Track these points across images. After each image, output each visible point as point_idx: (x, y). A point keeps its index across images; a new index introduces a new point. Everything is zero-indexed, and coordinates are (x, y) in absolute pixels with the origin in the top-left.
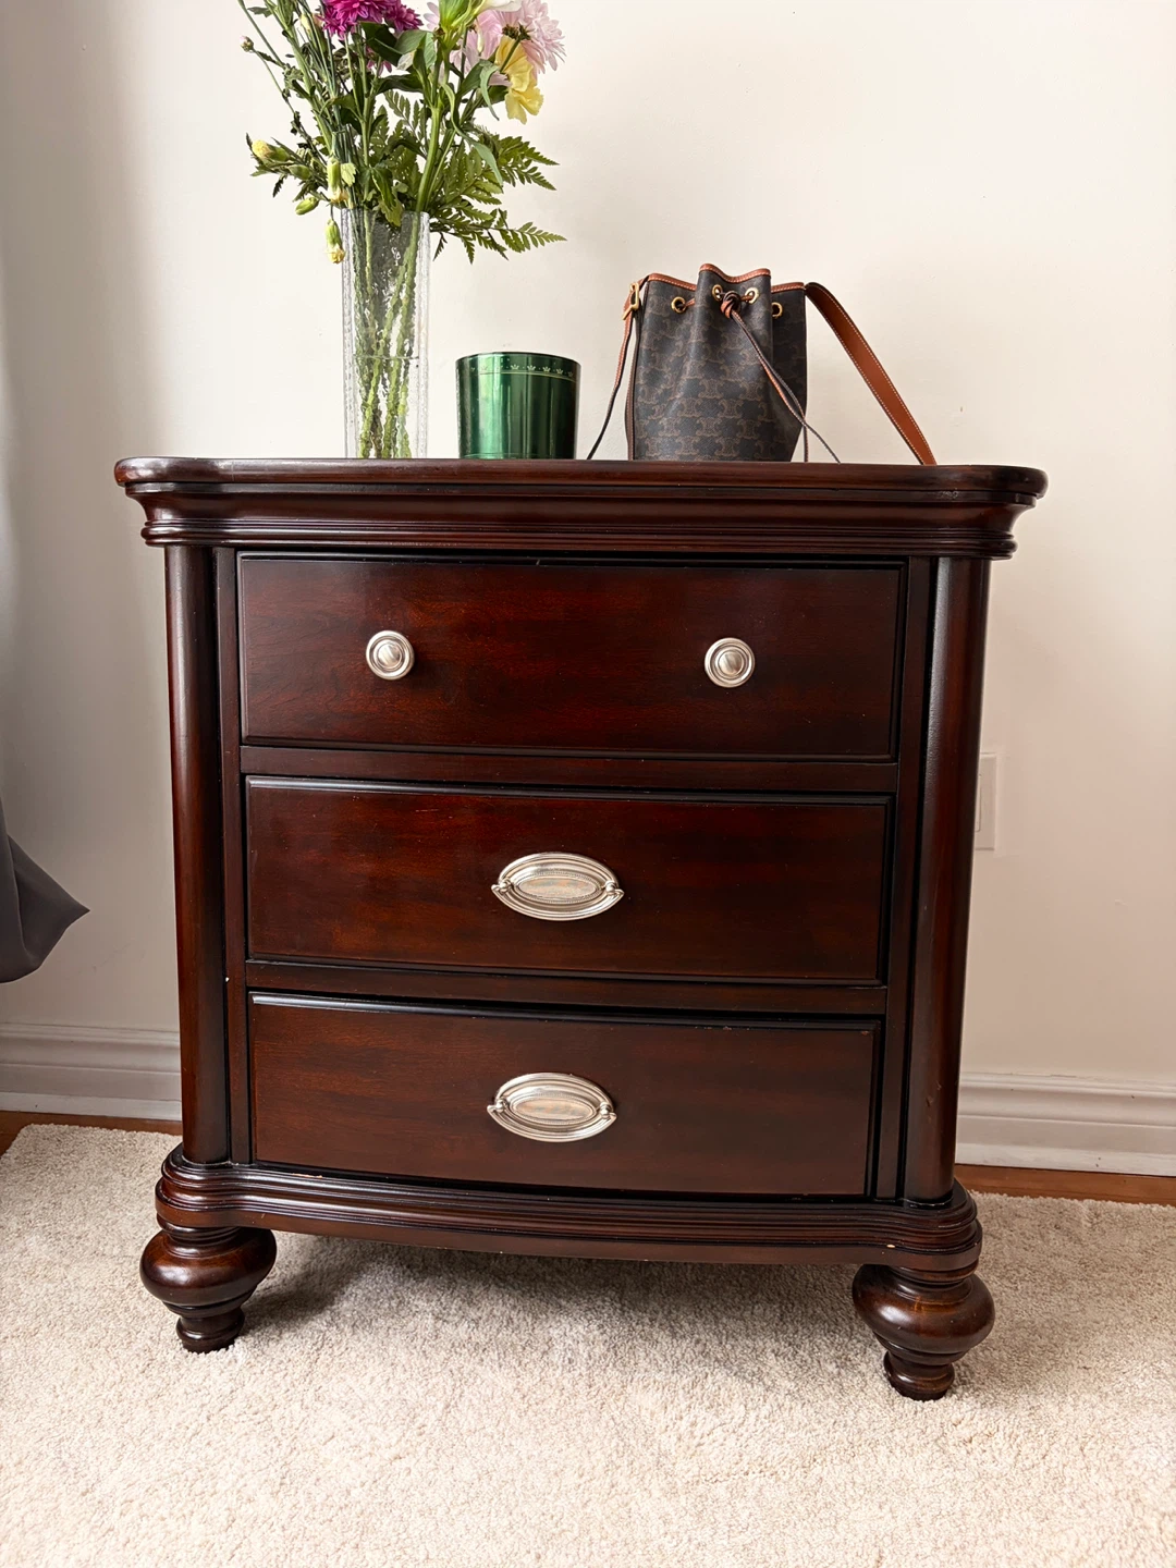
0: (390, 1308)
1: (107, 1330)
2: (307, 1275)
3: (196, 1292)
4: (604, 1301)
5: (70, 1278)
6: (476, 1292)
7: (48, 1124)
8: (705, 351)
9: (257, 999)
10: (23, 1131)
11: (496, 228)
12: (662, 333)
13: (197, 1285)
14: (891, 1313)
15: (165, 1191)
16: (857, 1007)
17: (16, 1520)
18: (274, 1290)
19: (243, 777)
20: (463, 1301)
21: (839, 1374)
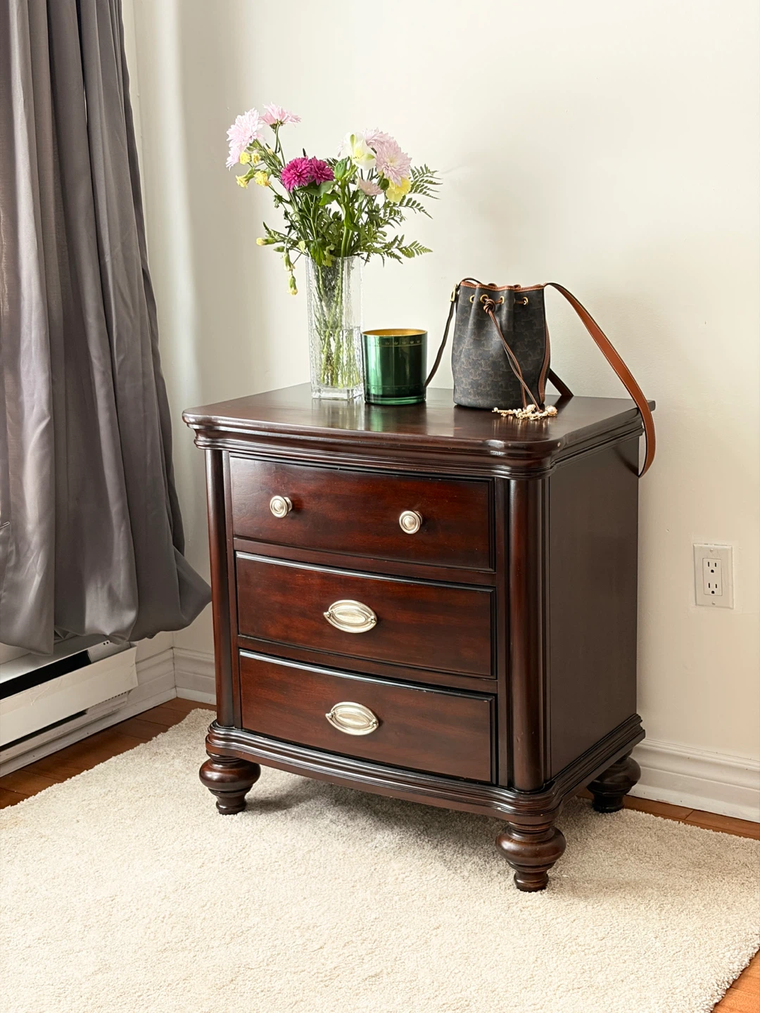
0: (315, 814)
1: (191, 800)
2: (287, 796)
3: (220, 784)
4: (413, 830)
5: (186, 779)
6: (358, 815)
7: (206, 709)
8: (474, 334)
9: (242, 653)
10: (193, 711)
11: (396, 248)
12: (465, 315)
13: (221, 780)
14: (507, 845)
15: (209, 739)
16: (484, 688)
17: (128, 851)
18: (270, 799)
19: (235, 551)
20: (349, 818)
21: (497, 876)
